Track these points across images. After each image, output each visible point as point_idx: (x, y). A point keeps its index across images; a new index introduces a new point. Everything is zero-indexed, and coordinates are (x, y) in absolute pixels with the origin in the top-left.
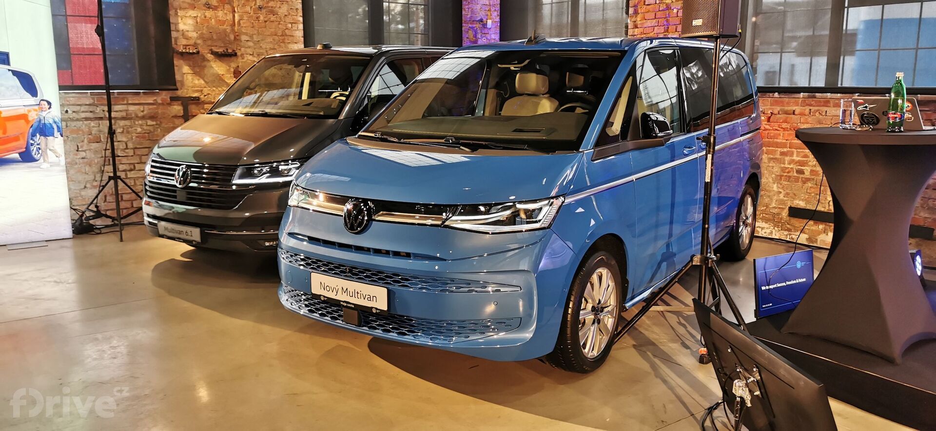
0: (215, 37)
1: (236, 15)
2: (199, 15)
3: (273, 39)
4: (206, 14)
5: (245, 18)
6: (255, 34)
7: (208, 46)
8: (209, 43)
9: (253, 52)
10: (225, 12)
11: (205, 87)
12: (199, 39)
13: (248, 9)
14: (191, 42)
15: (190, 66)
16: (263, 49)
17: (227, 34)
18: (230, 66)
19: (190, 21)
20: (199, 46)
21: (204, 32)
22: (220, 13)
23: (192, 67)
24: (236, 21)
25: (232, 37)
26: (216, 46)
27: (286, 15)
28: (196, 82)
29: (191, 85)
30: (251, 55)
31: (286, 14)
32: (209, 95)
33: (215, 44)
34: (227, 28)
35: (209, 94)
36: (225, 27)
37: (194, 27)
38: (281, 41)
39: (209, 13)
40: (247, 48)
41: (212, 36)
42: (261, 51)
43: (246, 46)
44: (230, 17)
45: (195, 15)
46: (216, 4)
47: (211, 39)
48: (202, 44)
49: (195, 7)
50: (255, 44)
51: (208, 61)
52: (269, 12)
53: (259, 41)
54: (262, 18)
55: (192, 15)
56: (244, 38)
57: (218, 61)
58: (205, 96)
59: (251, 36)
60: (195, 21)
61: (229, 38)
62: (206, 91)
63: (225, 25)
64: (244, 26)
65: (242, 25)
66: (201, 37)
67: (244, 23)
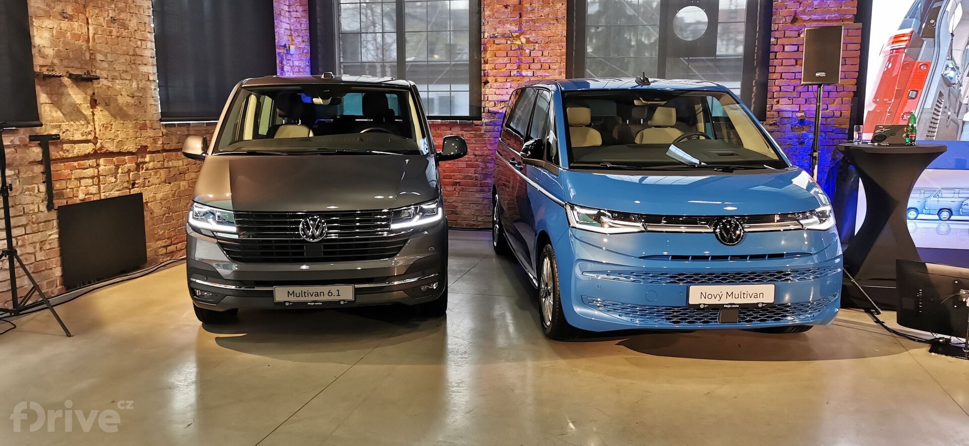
0: (71, 56)
1: (91, 28)
2: (55, 26)
3: (125, 60)
4: (62, 25)
5: (100, 32)
6: (109, 53)
7: (65, 67)
8: (65, 62)
9: (108, 75)
10: (80, 23)
11: (63, 122)
12: (55, 58)
13: (101, 20)
14: (48, 62)
15: (47, 94)
16: (116, 71)
17: (83, 52)
18: (86, 94)
19: (46, 34)
20: (56, 67)
21: (61, 49)
22: (76, 25)
23: (50, 94)
24: (91, 36)
25: (88, 56)
26: (73, 67)
27: (135, 30)
28: (54, 114)
29: (50, 118)
30: (105, 78)
31: (136, 28)
32: (68, 132)
33: (72, 65)
34: (82, 44)
35: (67, 130)
36: (80, 43)
37: (51, 42)
38: (133, 62)
39: (65, 24)
40: (101, 70)
41: (69, 55)
42: (115, 74)
43: (101, 68)
44: (85, 30)
45: (51, 26)
46: (72, 13)
47: (68, 58)
48: (59, 64)
49: (50, 16)
50: (109, 65)
51: (65, 86)
52: (120, 26)
53: (112, 61)
54: (114, 33)
55: (49, 26)
56: (99, 57)
57: (75, 87)
58: (63, 133)
59: (106, 55)
60: (51, 34)
61: (85, 57)
62: (65, 126)
63: (81, 41)
64: (99, 41)
65: (97, 41)
66: (58, 55)
67: (98, 38)
